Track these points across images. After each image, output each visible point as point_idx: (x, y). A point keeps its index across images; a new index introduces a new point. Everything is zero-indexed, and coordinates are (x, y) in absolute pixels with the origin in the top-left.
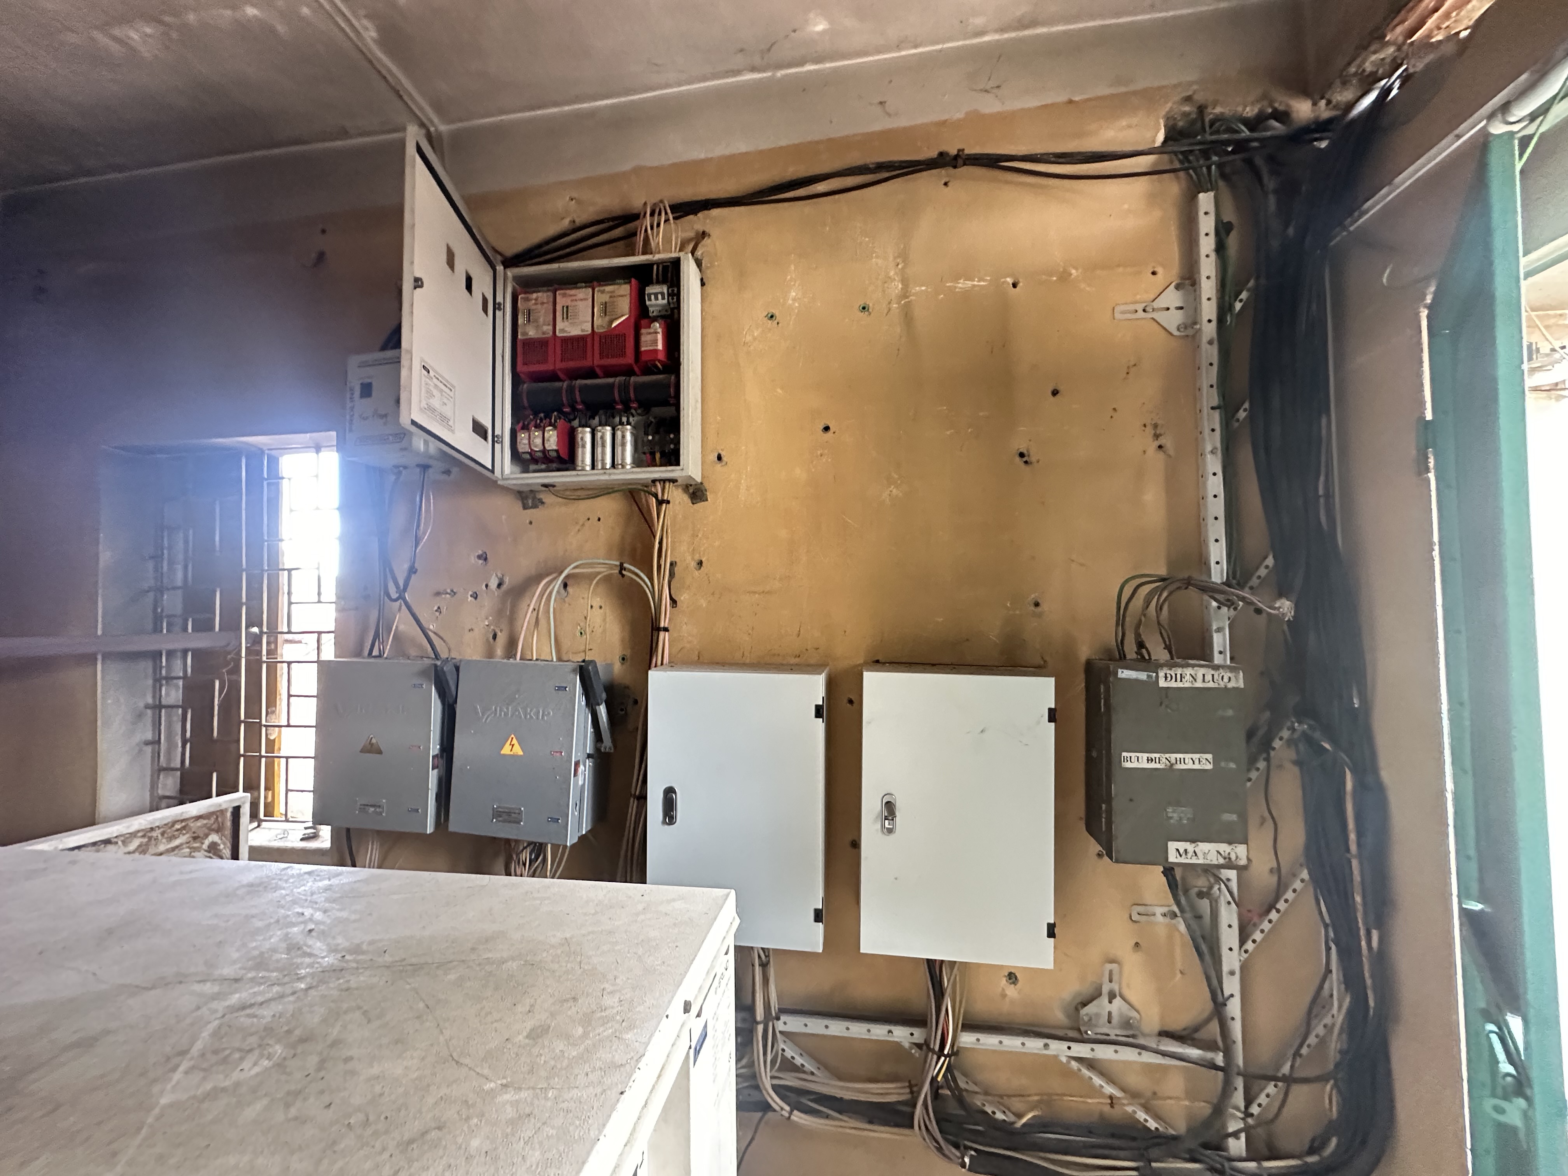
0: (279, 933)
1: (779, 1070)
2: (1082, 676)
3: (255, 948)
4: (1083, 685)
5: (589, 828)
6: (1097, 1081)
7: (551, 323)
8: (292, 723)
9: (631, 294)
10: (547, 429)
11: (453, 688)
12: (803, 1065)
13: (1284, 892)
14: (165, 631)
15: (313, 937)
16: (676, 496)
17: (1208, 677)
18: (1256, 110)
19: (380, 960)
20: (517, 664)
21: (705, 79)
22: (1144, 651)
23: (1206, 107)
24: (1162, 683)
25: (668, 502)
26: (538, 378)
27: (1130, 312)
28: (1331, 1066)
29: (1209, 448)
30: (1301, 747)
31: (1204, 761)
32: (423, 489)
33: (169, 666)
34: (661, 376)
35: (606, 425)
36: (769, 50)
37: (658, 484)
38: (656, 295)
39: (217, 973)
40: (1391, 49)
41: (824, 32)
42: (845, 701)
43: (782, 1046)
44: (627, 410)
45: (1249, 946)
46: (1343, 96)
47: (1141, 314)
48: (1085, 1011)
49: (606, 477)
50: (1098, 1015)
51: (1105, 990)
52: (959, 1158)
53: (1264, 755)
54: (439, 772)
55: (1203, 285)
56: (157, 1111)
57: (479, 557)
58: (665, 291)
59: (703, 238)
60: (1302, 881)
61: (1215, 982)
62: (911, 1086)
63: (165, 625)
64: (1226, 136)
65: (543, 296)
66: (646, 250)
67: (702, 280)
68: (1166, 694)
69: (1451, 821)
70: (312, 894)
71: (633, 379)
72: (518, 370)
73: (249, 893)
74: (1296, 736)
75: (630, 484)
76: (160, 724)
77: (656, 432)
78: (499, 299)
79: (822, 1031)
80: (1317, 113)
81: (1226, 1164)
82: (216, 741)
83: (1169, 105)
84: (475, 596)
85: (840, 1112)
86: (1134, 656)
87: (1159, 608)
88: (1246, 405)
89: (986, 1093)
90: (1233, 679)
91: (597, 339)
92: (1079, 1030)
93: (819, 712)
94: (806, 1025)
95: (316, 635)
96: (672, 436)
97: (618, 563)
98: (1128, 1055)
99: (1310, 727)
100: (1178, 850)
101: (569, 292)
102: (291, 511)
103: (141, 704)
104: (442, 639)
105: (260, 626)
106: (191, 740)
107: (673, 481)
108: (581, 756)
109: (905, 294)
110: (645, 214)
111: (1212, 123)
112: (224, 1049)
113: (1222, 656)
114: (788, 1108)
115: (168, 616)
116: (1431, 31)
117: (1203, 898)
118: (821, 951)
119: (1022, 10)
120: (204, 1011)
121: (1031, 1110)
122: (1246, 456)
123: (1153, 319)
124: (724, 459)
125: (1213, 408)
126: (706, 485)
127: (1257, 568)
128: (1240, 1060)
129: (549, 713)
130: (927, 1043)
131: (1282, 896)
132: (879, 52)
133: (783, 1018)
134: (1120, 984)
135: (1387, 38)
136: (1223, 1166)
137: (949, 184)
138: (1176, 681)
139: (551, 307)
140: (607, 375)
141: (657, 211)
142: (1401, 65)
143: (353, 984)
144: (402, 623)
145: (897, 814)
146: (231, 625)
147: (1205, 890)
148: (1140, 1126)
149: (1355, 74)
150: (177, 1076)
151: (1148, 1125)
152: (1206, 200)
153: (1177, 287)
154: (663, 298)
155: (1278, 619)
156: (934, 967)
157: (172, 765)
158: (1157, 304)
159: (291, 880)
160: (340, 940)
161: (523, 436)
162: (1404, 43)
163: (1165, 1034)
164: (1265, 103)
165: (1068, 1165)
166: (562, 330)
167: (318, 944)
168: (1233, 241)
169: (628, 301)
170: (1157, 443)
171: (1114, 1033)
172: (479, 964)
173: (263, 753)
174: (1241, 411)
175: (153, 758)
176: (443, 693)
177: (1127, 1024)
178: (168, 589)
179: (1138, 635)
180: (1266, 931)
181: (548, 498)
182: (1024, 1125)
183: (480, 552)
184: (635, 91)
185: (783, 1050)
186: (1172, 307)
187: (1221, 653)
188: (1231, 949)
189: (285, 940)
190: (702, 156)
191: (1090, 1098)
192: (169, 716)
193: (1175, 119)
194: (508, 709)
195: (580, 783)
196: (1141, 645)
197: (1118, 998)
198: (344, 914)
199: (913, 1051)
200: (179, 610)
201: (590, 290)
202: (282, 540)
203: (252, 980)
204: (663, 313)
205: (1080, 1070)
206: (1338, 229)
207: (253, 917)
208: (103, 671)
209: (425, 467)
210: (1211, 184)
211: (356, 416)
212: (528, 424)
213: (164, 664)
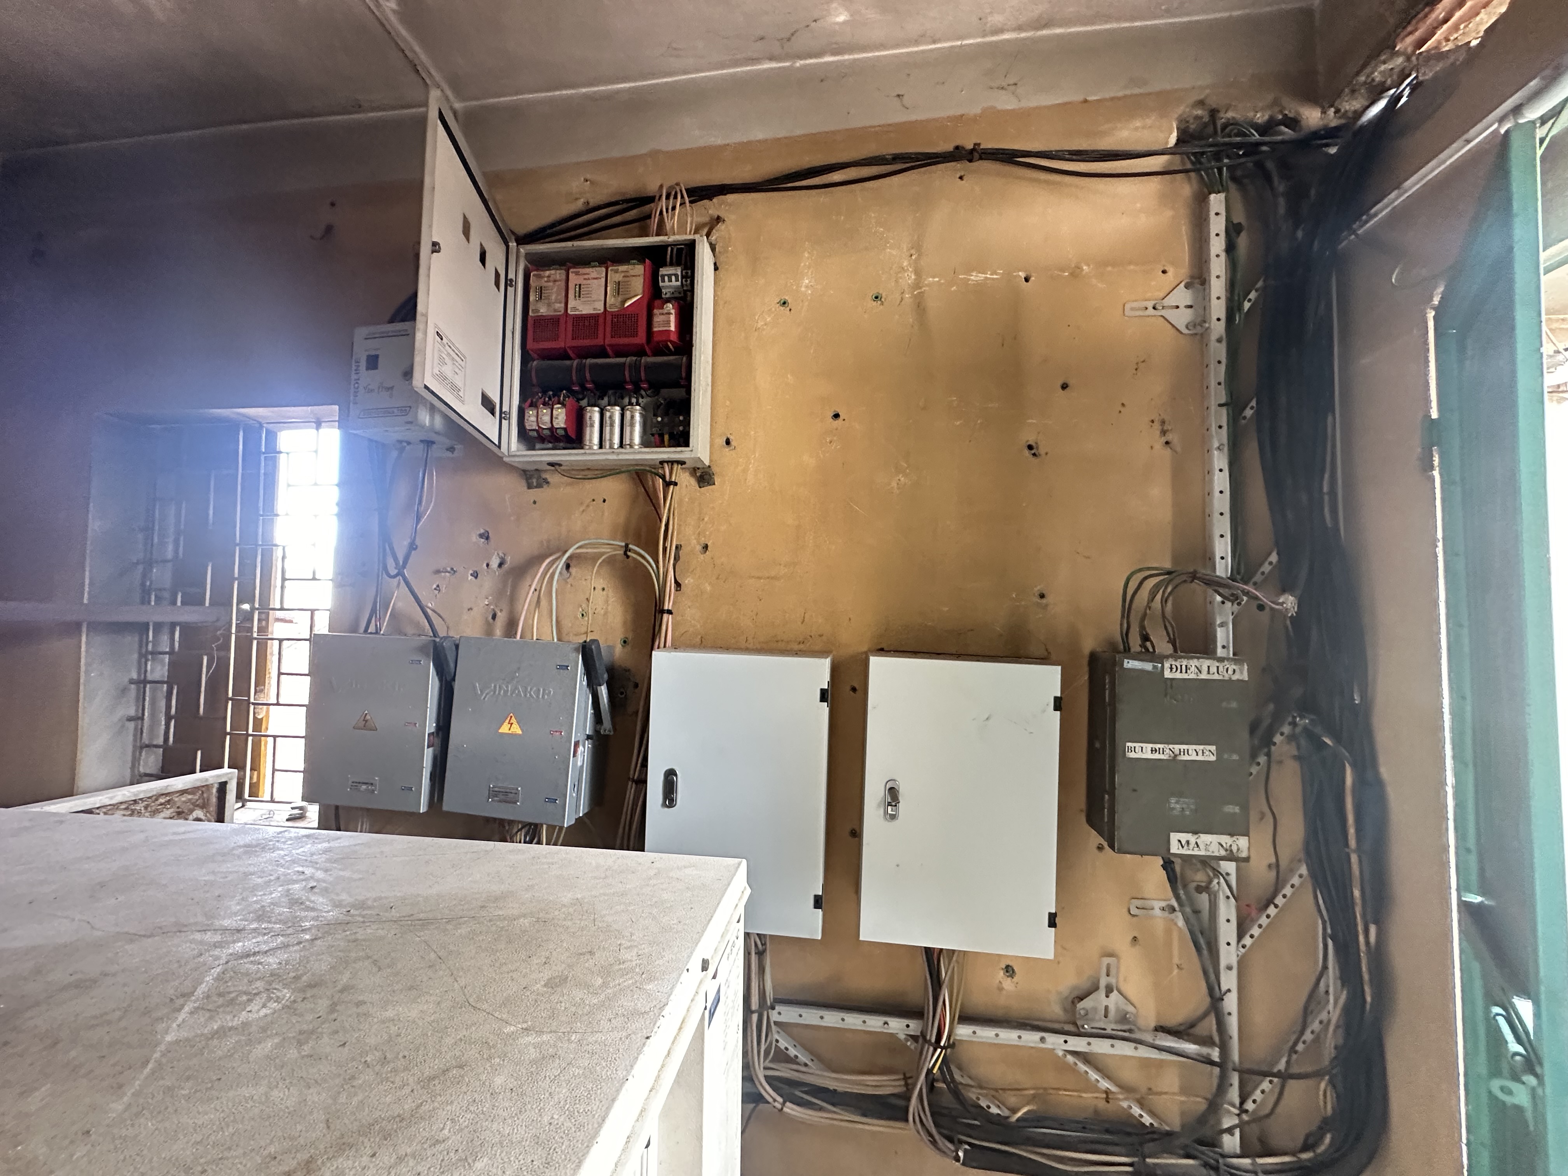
0: (280, 889)
1: (772, 1061)
2: (1086, 669)
3: (256, 902)
4: (1086, 677)
5: (586, 811)
6: (1093, 1075)
7: (563, 301)
8: (281, 702)
9: (644, 275)
10: (555, 406)
11: (452, 665)
12: (796, 1057)
13: (1283, 887)
14: (153, 603)
15: (316, 893)
16: (684, 478)
17: (1213, 669)
18: (1266, 117)
19: (387, 914)
20: (518, 641)
21: (722, 66)
22: (1148, 644)
23: (1218, 111)
24: (1168, 674)
25: (676, 484)
26: (546, 355)
27: (1139, 309)
28: (1327, 1062)
29: (1216, 444)
30: (1303, 742)
31: (1207, 753)
32: (426, 466)
33: (155, 642)
34: (671, 358)
35: (615, 405)
36: (789, 40)
37: (666, 465)
38: (670, 276)
39: (217, 923)
40: (1400, 60)
41: (845, 23)
42: (848, 688)
43: (776, 1036)
44: (637, 391)
45: (1247, 941)
46: (1350, 105)
47: (1151, 311)
48: (1081, 1005)
49: (614, 457)
50: (1095, 1009)
51: (1103, 983)
52: (953, 1151)
53: (1266, 750)
54: (434, 751)
55: (1212, 283)
56: (163, 1047)
57: (481, 536)
58: (679, 273)
59: (718, 223)
60: (1301, 876)
61: (1212, 977)
62: (905, 1078)
63: (153, 597)
64: (1238, 139)
65: (558, 274)
66: (660, 231)
67: (715, 264)
68: (1171, 685)
69: (1451, 815)
70: (312, 855)
71: (644, 360)
72: (528, 347)
73: (246, 853)
74: (1298, 730)
75: (637, 465)
76: (144, 700)
77: (665, 414)
78: (511, 276)
79: (816, 1021)
80: (1325, 122)
81: (1221, 1161)
82: (201, 718)
83: (1182, 108)
84: (475, 575)
85: (834, 1105)
86: (1138, 649)
87: (1164, 601)
88: (1253, 403)
89: (981, 1087)
90: (1237, 671)
91: (609, 318)
92: (1075, 1024)
93: (824, 696)
94: (801, 1016)
95: (309, 612)
96: (681, 418)
97: (623, 544)
98: (1125, 1049)
99: (1311, 720)
100: (1180, 841)
101: (582, 271)
102: (289, 485)
103: (126, 680)
104: (441, 617)
105: (251, 601)
106: (177, 717)
107: (682, 463)
108: (581, 737)
109: (917, 285)
110: (661, 196)
111: (1225, 127)
112: (229, 993)
113: (1225, 650)
114: (780, 1100)
115: (156, 590)
116: (1439, 42)
117: (1201, 893)
118: (820, 938)
119: (1039, 9)
120: (207, 958)
121: (1028, 1104)
122: (1252, 453)
123: (1162, 316)
124: (733, 443)
125: (1220, 405)
126: (715, 469)
127: (1261, 565)
128: (1235, 1056)
129: (550, 692)
130: (923, 1035)
131: (1280, 891)
132: (897, 46)
133: (778, 1008)
134: (1117, 978)
135: (1397, 49)
136: (1218, 1162)
137: (965, 178)
138: (1181, 672)
139: (563, 284)
140: (618, 355)
141: (673, 193)
142: (1410, 75)
143: (359, 936)
144: (400, 599)
145: (900, 799)
146: (222, 601)
147: (1203, 884)
148: (1135, 1122)
149: (1365, 83)
150: (182, 1016)
151: (1143, 1120)
152: (1217, 202)
153: (1187, 286)
154: (677, 280)
155: (1283, 614)
156: (932, 956)
157: (155, 743)
158: (1168, 302)
159: (289, 842)
160: (344, 897)
161: (531, 413)
162: (1414, 52)
163: (1161, 1029)
164: (1277, 109)
165: (1061, 1160)
166: (575, 309)
167: (321, 900)
168: (1243, 241)
169: (642, 281)
170: (1164, 439)
171: (1110, 1028)
172: (490, 921)
173: (250, 732)
174: (1248, 408)
175: (135, 736)
176: (441, 671)
177: (1123, 1018)
178: (157, 562)
179: (1142, 627)
180: (1264, 926)
181: (554, 478)
182: (1018, 1120)
183: (482, 531)
184: (654, 76)
185: (777, 1041)
186: (1182, 305)
187: (1224, 647)
188: (1228, 944)
189: (287, 896)
190: (719, 142)
191: (1085, 1093)
192: (153, 691)
193: (1188, 122)
194: (507, 687)
195: (579, 764)
196: (1145, 638)
197: (1115, 992)
198: (347, 874)
199: (909, 1043)
200: (168, 584)
201: (604, 269)
202: (277, 515)
203: (255, 930)
204: (677, 295)
205: (1076, 1064)
206: (1345, 233)
207: (252, 874)
208: (87, 643)
209: (429, 443)
210: (1222, 186)
211: (361, 388)
212: (537, 400)
213: (151, 638)
